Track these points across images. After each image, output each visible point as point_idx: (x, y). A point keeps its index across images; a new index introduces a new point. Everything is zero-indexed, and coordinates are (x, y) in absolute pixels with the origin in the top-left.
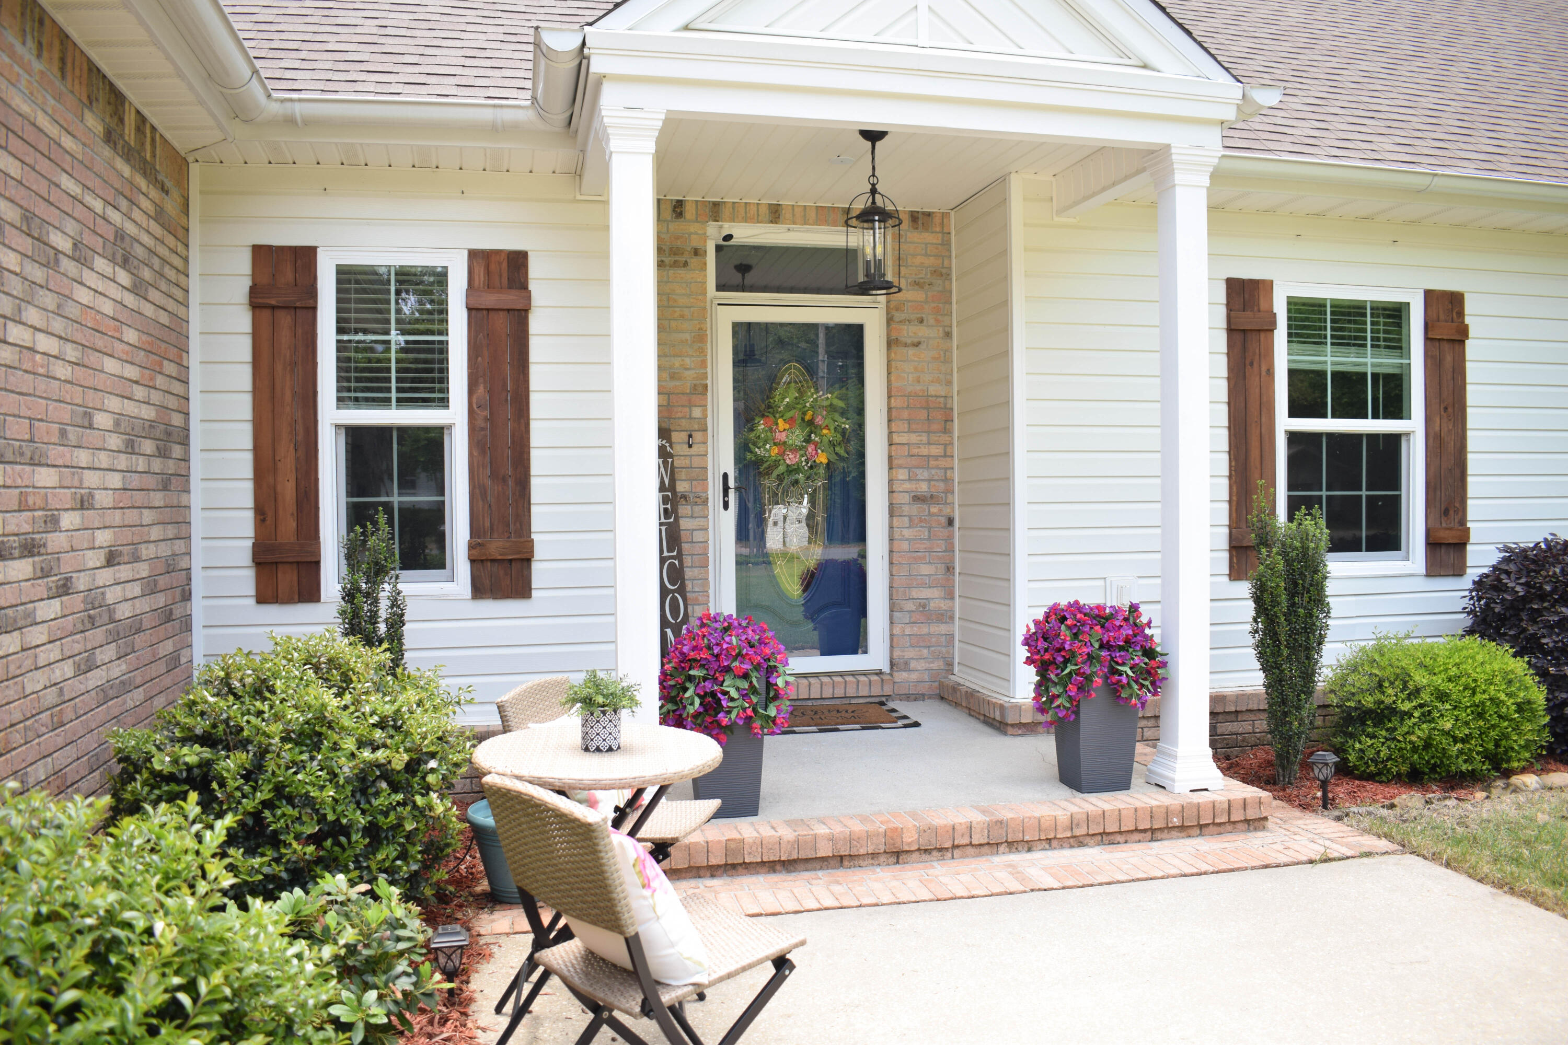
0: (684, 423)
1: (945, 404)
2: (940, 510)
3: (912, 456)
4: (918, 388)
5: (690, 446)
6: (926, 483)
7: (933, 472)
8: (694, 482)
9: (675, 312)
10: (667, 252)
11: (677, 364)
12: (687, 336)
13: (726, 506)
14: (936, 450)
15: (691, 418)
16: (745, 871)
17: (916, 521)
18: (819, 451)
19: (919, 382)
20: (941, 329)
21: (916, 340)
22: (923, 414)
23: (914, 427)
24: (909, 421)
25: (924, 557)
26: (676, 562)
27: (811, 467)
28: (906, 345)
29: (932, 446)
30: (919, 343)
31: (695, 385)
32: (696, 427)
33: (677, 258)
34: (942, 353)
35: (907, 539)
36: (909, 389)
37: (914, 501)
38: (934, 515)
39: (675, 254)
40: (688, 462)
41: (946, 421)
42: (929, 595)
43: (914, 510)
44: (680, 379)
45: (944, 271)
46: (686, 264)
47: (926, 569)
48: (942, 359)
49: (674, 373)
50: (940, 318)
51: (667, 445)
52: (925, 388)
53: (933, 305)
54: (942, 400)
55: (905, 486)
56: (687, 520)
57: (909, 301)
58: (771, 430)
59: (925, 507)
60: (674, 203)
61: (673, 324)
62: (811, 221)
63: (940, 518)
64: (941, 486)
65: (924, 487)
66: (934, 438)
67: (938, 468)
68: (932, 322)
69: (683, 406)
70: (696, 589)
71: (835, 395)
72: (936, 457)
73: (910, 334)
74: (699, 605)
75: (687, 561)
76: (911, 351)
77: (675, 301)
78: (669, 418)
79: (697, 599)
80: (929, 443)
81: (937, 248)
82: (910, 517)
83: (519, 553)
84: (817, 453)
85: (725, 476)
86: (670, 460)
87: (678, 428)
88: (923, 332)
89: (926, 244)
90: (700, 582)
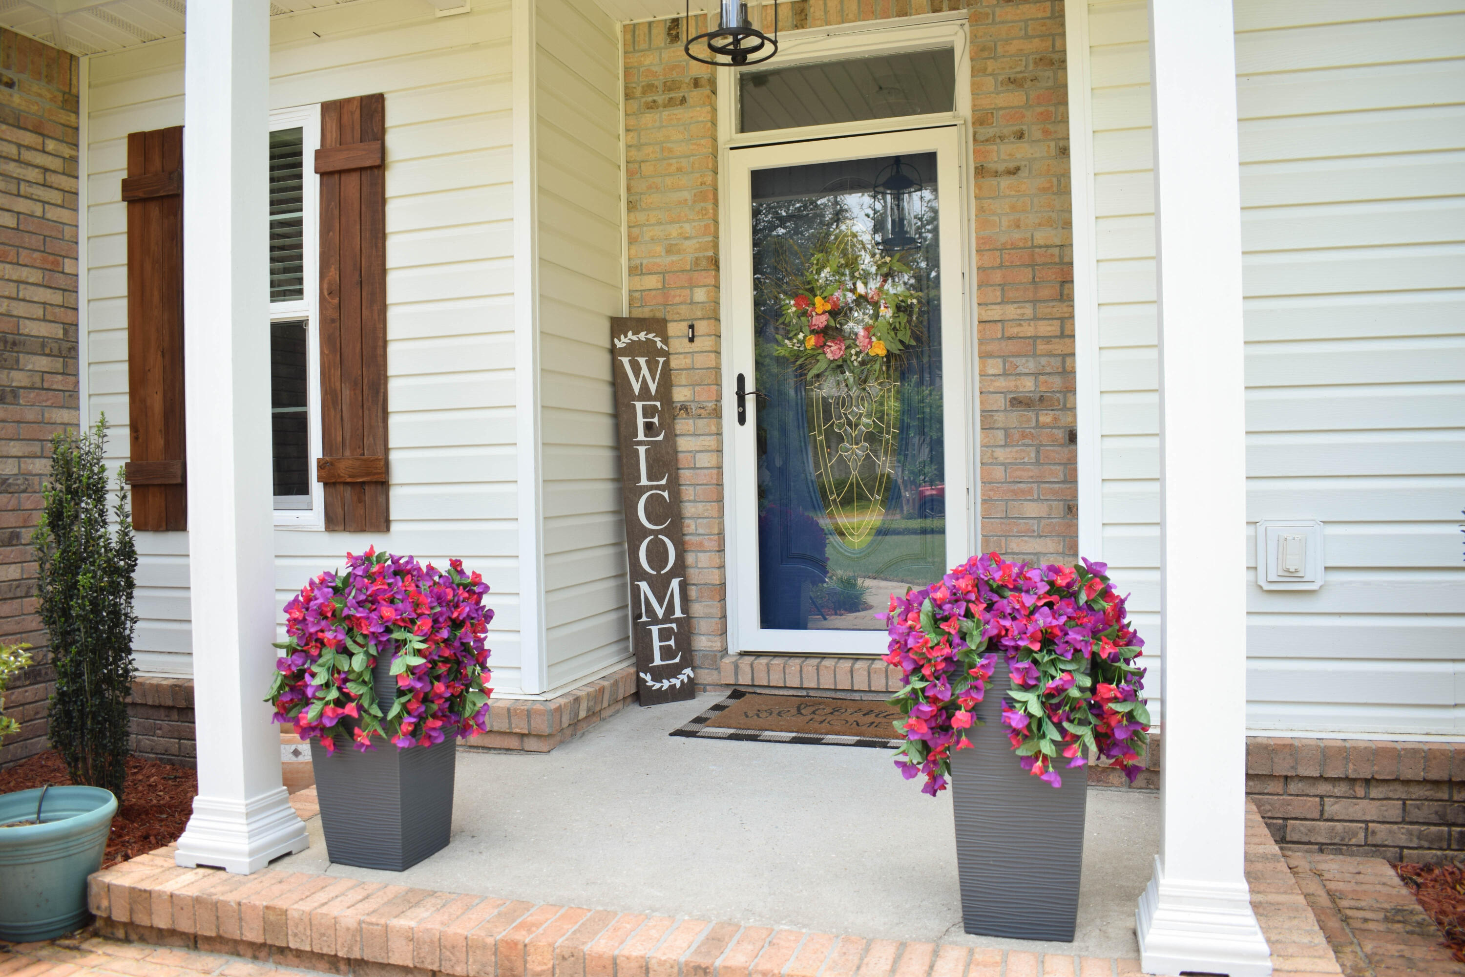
0: (684, 310)
1: (1061, 257)
2: (1055, 419)
3: (1009, 338)
4: (1017, 235)
5: (691, 340)
6: (1032, 378)
7: (1044, 361)
8: (697, 388)
9: (671, 165)
10: (660, 89)
11: (674, 234)
12: (686, 195)
13: (742, 419)
14: (1046, 328)
15: (692, 303)
16: (297, 961)
17: (1016, 436)
18: (874, 339)
19: (1018, 226)
20: (1052, 144)
21: (1012, 165)
22: (1026, 275)
23: (1011, 294)
24: (1003, 286)
25: (1030, 491)
26: (666, 494)
27: (863, 363)
28: (996, 174)
29: (1041, 323)
30: (1018, 169)
31: (697, 259)
32: (699, 314)
33: (672, 95)
34: (1055, 180)
35: (1003, 464)
36: (1003, 239)
37: (1012, 405)
38: (1045, 426)
39: (670, 90)
40: (688, 361)
41: (1063, 283)
42: (1039, 549)
43: (1014, 419)
44: (678, 252)
45: (1055, 56)
46: (683, 100)
47: (1032, 509)
48: (1055, 189)
49: (671, 245)
50: (1050, 127)
51: (657, 339)
52: (1029, 235)
53: (1040, 109)
54: (1056, 251)
55: (997, 384)
56: (689, 438)
57: (1001, 108)
58: (805, 313)
59: (1031, 414)
60: (668, 24)
61: (669, 181)
62: (851, 16)
63: (1055, 431)
64: (1057, 382)
65: (1028, 385)
66: (1043, 309)
67: (1050, 355)
68: (1037, 134)
69: (682, 288)
70: (701, 531)
71: (897, 256)
72: (1048, 339)
73: (1003, 156)
74: (705, 552)
75: (688, 493)
76: (1005, 183)
77: (670, 150)
78: (665, 305)
79: (701, 544)
80: (1035, 318)
81: (1044, 25)
82: (1006, 430)
83: (368, 474)
84: (870, 342)
85: (741, 379)
86: (661, 360)
87: (676, 317)
88: (1022, 151)
89: (1026, 21)
90: (705, 521)
